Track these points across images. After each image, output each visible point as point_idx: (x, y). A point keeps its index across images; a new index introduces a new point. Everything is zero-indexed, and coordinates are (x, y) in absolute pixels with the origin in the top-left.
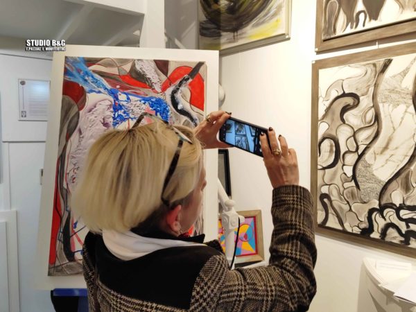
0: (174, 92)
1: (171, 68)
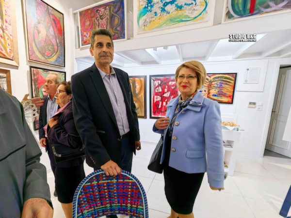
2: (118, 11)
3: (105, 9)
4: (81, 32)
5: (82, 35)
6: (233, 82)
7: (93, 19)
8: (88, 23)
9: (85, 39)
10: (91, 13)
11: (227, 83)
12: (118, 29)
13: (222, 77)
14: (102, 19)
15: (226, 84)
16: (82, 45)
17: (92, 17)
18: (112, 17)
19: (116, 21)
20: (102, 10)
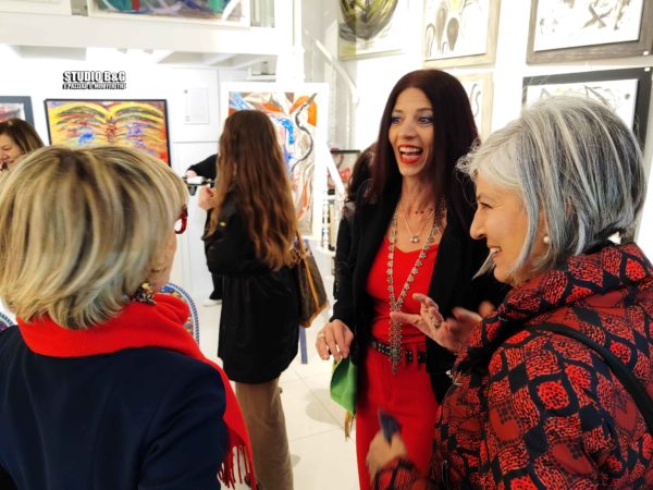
0: (298, 114)
1: (296, 98)
6: (161, 121)
11: (150, 124)
13: (136, 110)
15: (149, 126)
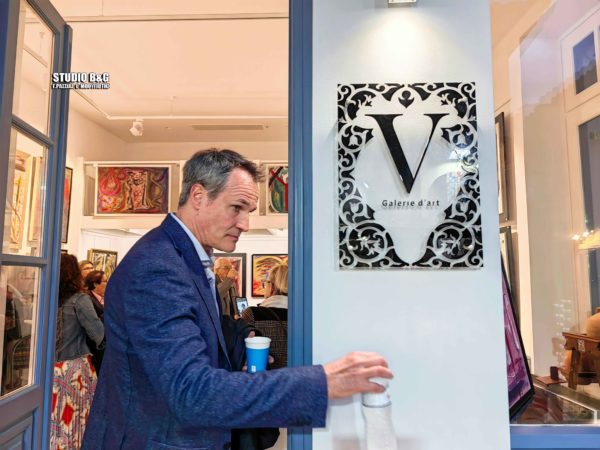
2: (160, 180)
3: (143, 174)
4: (99, 194)
5: (98, 198)
7: (122, 182)
8: (112, 185)
9: (104, 205)
10: (120, 173)
12: (160, 201)
14: (137, 185)
16: (98, 212)
17: (120, 179)
18: (151, 186)
19: (157, 191)
20: (138, 173)
